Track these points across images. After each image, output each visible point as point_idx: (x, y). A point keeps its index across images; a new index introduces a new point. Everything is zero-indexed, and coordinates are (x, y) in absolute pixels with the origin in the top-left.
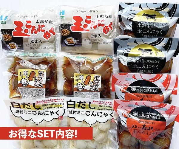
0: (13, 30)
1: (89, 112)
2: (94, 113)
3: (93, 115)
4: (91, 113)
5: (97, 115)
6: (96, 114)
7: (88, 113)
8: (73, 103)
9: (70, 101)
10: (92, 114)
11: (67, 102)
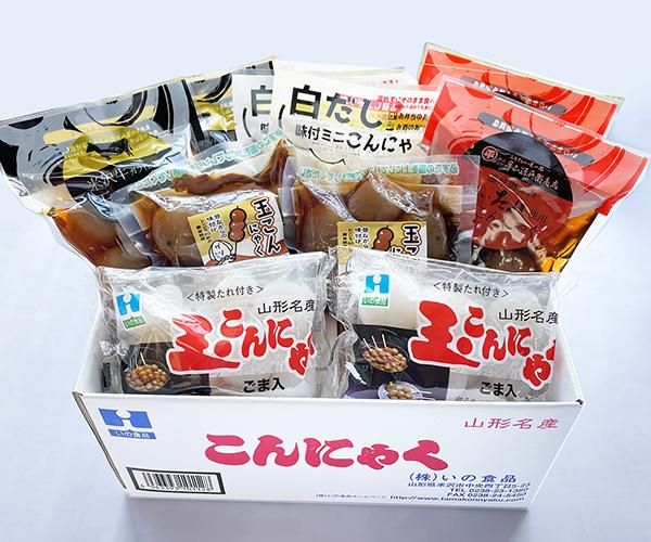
0: (415, 333)
1: (360, 137)
2: (373, 142)
3: (369, 148)
4: (363, 142)
5: (380, 146)
6: (378, 146)
7: (354, 141)
8: (312, 98)
9: (306, 90)
10: (368, 145)
11: (296, 91)
